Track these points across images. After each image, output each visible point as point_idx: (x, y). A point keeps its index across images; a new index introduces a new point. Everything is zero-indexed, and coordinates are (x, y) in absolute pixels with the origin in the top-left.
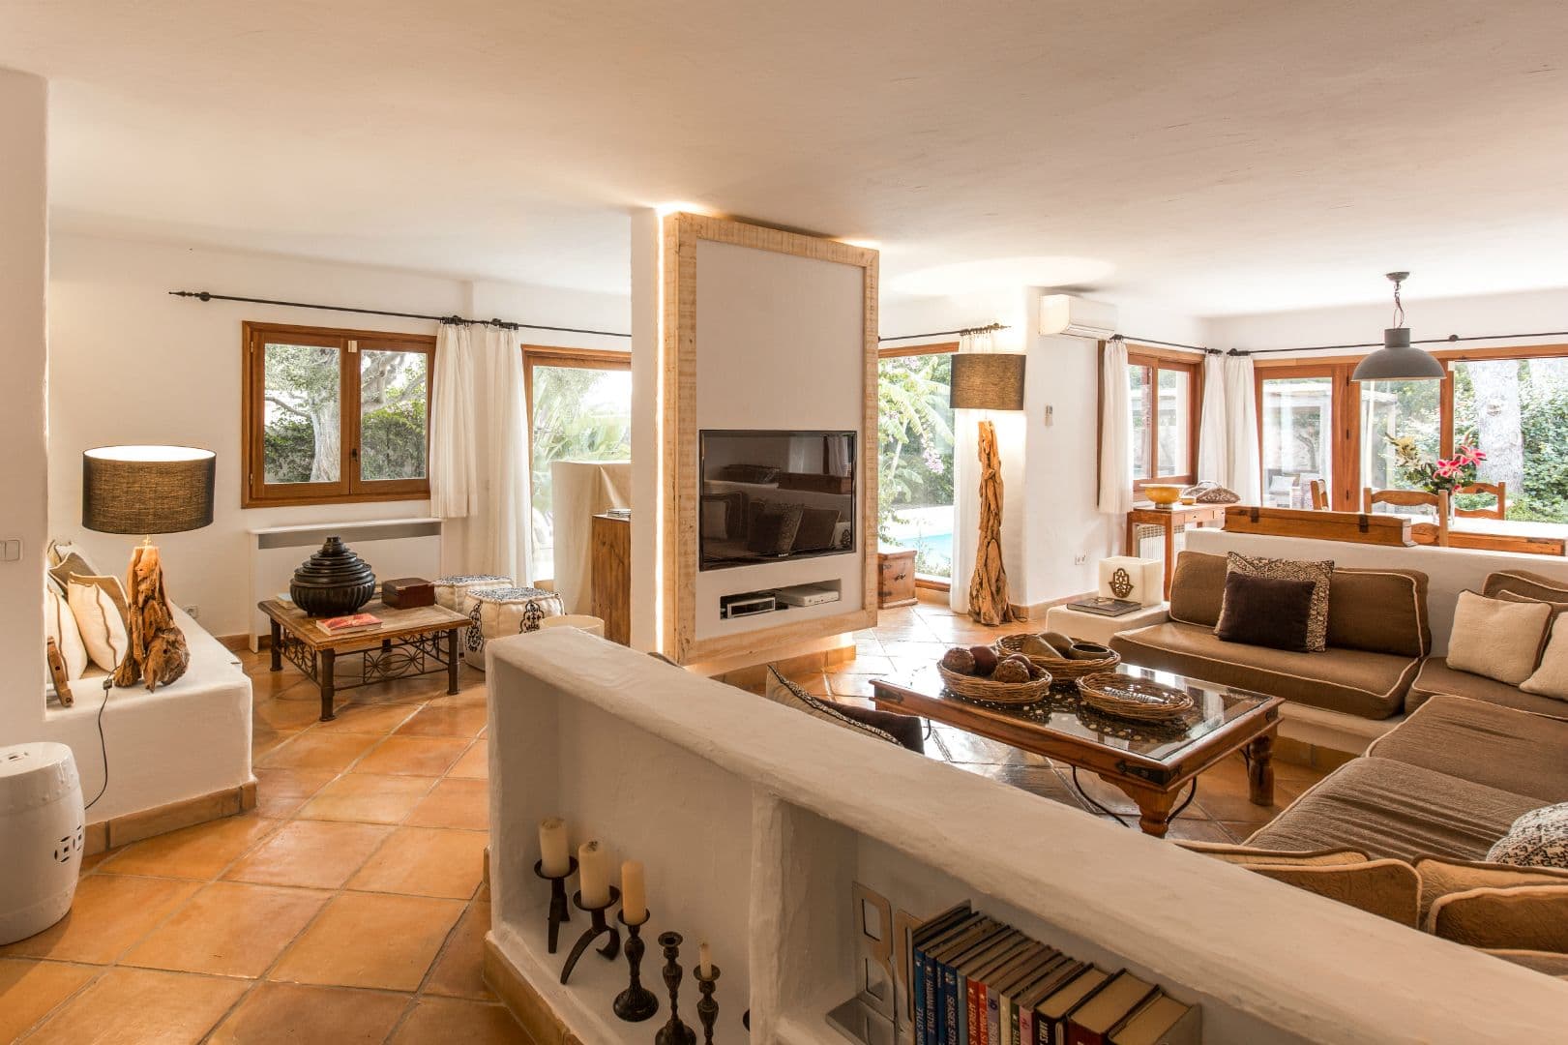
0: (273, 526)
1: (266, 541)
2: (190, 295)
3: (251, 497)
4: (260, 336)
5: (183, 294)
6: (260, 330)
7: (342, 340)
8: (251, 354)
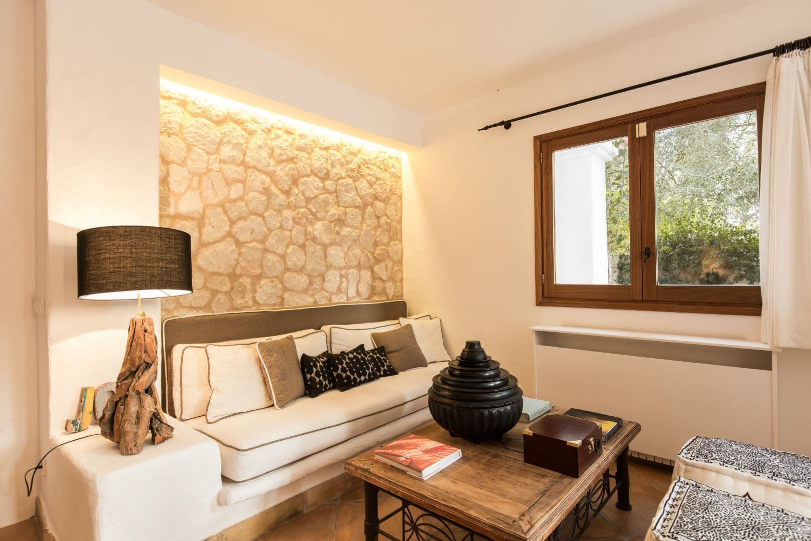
0: (564, 325)
1: (548, 338)
2: (491, 127)
3: (543, 295)
4: (548, 146)
5: (486, 128)
6: (548, 141)
7: (630, 126)
8: (541, 164)
